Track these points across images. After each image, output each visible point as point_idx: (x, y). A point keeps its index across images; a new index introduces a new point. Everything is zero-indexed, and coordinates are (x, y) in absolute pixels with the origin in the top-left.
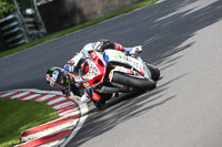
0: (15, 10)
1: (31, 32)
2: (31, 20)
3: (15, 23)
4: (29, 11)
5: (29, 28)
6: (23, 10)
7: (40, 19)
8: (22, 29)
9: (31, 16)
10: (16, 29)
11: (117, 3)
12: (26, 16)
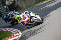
0: (1, 7)
1: (6, 13)
2: (6, 9)
3: (1, 10)
4: (5, 7)
5: (5, 11)
6: (3, 6)
7: (8, 9)
8: (3, 12)
9: (6, 8)
10: (2, 12)
11: (29, 4)
12: (4, 8)
